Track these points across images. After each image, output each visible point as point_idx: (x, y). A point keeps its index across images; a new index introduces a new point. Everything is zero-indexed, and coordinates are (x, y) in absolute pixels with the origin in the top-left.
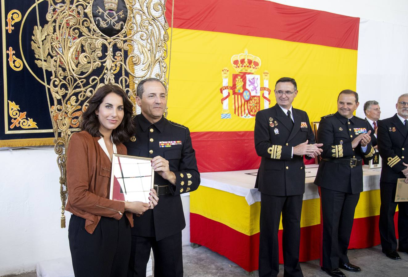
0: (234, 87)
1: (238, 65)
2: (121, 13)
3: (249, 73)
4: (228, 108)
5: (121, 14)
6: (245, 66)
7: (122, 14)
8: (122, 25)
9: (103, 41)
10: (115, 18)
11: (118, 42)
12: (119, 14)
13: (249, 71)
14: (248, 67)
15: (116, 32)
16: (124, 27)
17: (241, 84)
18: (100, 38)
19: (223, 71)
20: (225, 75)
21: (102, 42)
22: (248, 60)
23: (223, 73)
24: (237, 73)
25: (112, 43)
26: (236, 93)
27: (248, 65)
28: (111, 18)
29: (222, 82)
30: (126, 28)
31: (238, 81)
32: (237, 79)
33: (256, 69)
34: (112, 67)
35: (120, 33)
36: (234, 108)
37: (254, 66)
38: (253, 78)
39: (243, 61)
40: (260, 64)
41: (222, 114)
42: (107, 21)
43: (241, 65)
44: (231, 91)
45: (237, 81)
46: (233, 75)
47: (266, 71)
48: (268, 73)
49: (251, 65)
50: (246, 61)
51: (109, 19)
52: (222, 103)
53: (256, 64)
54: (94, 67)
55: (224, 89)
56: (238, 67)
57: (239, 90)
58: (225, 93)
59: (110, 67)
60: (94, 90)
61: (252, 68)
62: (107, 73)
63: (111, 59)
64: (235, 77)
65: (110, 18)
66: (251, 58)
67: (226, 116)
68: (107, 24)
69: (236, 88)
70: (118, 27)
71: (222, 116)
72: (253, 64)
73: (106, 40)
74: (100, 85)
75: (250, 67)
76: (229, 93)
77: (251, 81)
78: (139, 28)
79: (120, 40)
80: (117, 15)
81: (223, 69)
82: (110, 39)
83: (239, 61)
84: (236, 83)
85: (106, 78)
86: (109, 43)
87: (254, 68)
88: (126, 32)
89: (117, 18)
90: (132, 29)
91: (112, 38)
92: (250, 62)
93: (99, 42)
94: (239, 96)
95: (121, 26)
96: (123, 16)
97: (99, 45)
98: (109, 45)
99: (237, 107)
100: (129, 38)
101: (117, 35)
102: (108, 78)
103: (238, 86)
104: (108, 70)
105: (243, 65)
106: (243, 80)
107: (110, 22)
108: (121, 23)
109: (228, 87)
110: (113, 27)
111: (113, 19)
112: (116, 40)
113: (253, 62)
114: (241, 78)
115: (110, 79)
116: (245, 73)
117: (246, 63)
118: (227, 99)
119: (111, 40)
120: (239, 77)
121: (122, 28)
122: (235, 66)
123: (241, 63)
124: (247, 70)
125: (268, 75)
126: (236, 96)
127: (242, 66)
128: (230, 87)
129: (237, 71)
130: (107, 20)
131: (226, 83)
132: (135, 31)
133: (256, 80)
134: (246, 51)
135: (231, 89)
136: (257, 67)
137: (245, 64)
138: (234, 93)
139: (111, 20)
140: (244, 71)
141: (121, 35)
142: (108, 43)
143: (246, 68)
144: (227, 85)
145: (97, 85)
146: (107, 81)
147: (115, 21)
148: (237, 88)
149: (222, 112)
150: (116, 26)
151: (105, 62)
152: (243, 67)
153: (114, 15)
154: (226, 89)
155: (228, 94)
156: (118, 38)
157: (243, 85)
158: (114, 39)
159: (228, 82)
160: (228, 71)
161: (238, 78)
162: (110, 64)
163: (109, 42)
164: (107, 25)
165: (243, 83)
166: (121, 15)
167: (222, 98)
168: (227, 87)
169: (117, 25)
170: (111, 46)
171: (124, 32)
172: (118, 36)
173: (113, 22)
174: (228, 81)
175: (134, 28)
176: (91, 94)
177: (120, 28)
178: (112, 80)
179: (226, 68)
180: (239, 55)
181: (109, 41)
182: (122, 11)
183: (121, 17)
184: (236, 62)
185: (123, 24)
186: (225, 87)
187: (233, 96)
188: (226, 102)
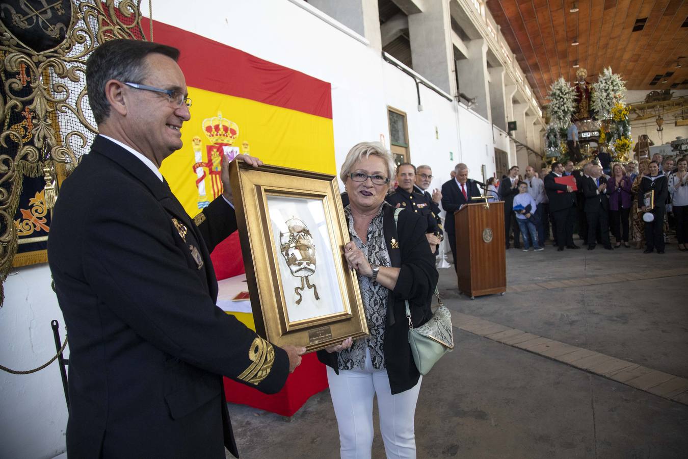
0: (209, 164)
1: (212, 133)
2: (57, 5)
3: (226, 145)
4: (205, 193)
5: (59, 8)
6: (220, 135)
7: (61, 8)
8: (61, 29)
9: (22, 57)
10: (45, 12)
11: (55, 63)
12: (53, 7)
13: (225, 142)
14: (224, 135)
15: (51, 43)
16: (67, 36)
17: (217, 159)
18: (13, 51)
19: (194, 140)
20: (197, 147)
21: (19, 60)
22: (224, 126)
23: (193, 143)
24: (212, 144)
25: (43, 64)
26: (214, 171)
27: (224, 133)
28: (37, 11)
29: (195, 157)
30: (69, 38)
31: (214, 155)
32: (213, 153)
33: (234, 138)
34: (47, 112)
35: (58, 47)
36: (212, 193)
37: (231, 135)
38: (232, 152)
39: (217, 128)
40: (238, 132)
41: (198, 202)
42: (29, 16)
43: (216, 133)
44: (207, 170)
45: (212, 155)
46: (207, 146)
47: (246, 142)
48: (248, 145)
49: (227, 134)
50: (221, 127)
51: (34, 12)
52: (198, 187)
53: (233, 132)
54: (6, 110)
55: (197, 167)
56: (213, 136)
57: (217, 168)
58: (200, 172)
59: (44, 112)
60: (14, 160)
61: (229, 137)
62: (38, 125)
63: (45, 97)
64: (210, 149)
65: (34, 10)
66: (227, 124)
67: (204, 205)
68: (30, 21)
69: (212, 164)
70: (53, 31)
71: (199, 206)
72: (229, 132)
73: (30, 56)
74: (25, 149)
75: (227, 136)
76: (205, 172)
77: (230, 154)
78: (96, 43)
79: (60, 59)
80: (50, 8)
81: (194, 138)
82: (38, 55)
83: (213, 127)
84: (212, 158)
85: (37, 135)
86: (35, 63)
87: (231, 137)
88: (70, 45)
89: (50, 14)
90: (82, 41)
91: (41, 53)
92: (226, 129)
93: (14, 59)
94: (218, 176)
95: (60, 31)
96: (63, 12)
97: (13, 64)
98: (37, 67)
99: (216, 191)
100: (78, 58)
101: (52, 50)
102: (41, 135)
103: (214, 162)
104: (39, 119)
105: (218, 132)
106: (220, 153)
107: (35, 18)
108: (59, 25)
109: (203, 164)
110: (45, 31)
111: (40, 13)
112: (52, 59)
113: (229, 129)
114: (218, 151)
115: (45, 138)
116: (222, 145)
117: (222, 131)
118: (203, 180)
119: (41, 58)
120: (215, 150)
121: (63, 38)
122: (209, 134)
123: (216, 131)
124: (223, 140)
125: (249, 147)
126: (214, 176)
127: (217, 135)
128: (205, 164)
129: (210, 140)
130: (29, 14)
131: (199, 158)
132: (89, 47)
133: (235, 153)
134: (220, 113)
135: (206, 167)
136: (234, 136)
137: (220, 132)
138: (211, 172)
139: (37, 16)
140: (220, 141)
141: (60, 50)
142: (32, 63)
143: (223, 137)
144: (201, 161)
145: (19, 150)
146: (39, 140)
147: (46, 20)
148: (214, 164)
149: (199, 199)
150: (49, 29)
151: (31, 102)
152: (219, 136)
153: (44, 7)
154: (200, 166)
155: (203, 174)
156: (55, 54)
157: (221, 160)
158: (48, 57)
159: (202, 157)
160: (200, 141)
161: (213, 151)
162: (44, 107)
163: (37, 61)
164: (29, 25)
165: (220, 158)
166: (58, 10)
167: (196, 179)
168: (201, 163)
169: (52, 27)
170: (40, 70)
171: (68, 46)
172: (56, 52)
173: (43, 21)
174: (201, 155)
175: (86, 40)
176: (6, 168)
177: (58, 36)
178: (51, 139)
179: (198, 137)
180: (212, 119)
181: (35, 59)
182: (60, 2)
183: (60, 14)
184: (209, 129)
185: (65, 29)
186: (198, 163)
187: (210, 176)
188: (202, 185)
